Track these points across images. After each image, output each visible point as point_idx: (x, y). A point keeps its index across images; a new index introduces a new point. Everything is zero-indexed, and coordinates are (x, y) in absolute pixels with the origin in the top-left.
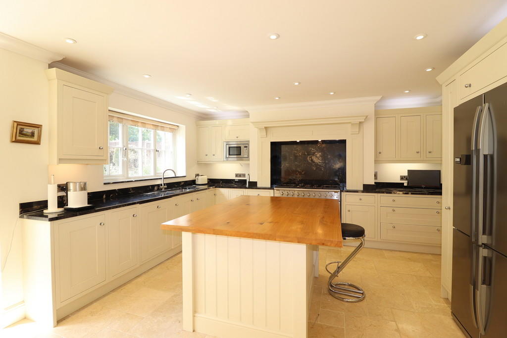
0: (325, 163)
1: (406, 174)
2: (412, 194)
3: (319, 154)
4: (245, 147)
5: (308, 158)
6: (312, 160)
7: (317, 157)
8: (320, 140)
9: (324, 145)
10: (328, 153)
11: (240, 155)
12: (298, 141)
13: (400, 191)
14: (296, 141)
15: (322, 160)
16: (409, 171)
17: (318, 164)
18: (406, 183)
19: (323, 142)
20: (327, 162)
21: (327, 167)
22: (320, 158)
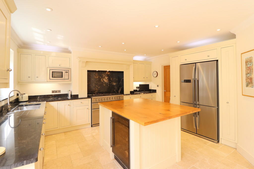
0: (109, 82)
1: (138, 86)
2: (146, 93)
3: (106, 78)
4: (66, 72)
5: (101, 80)
6: (103, 81)
7: (105, 79)
8: (108, 71)
9: (109, 73)
10: (111, 77)
11: (62, 77)
12: (97, 70)
13: (142, 93)
14: (96, 71)
15: (108, 81)
16: (140, 85)
17: (106, 83)
18: (138, 89)
19: (109, 72)
20: (110, 81)
21: (111, 84)
22: (107, 80)
